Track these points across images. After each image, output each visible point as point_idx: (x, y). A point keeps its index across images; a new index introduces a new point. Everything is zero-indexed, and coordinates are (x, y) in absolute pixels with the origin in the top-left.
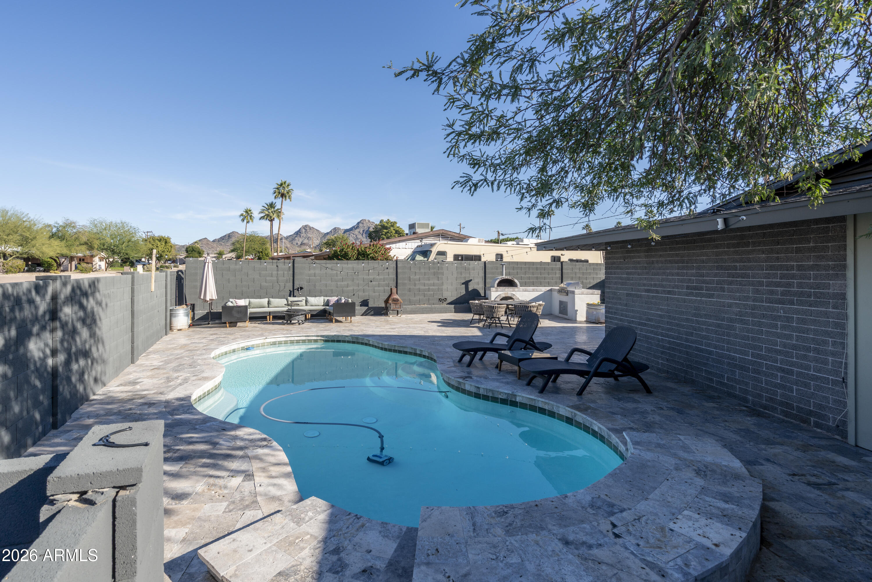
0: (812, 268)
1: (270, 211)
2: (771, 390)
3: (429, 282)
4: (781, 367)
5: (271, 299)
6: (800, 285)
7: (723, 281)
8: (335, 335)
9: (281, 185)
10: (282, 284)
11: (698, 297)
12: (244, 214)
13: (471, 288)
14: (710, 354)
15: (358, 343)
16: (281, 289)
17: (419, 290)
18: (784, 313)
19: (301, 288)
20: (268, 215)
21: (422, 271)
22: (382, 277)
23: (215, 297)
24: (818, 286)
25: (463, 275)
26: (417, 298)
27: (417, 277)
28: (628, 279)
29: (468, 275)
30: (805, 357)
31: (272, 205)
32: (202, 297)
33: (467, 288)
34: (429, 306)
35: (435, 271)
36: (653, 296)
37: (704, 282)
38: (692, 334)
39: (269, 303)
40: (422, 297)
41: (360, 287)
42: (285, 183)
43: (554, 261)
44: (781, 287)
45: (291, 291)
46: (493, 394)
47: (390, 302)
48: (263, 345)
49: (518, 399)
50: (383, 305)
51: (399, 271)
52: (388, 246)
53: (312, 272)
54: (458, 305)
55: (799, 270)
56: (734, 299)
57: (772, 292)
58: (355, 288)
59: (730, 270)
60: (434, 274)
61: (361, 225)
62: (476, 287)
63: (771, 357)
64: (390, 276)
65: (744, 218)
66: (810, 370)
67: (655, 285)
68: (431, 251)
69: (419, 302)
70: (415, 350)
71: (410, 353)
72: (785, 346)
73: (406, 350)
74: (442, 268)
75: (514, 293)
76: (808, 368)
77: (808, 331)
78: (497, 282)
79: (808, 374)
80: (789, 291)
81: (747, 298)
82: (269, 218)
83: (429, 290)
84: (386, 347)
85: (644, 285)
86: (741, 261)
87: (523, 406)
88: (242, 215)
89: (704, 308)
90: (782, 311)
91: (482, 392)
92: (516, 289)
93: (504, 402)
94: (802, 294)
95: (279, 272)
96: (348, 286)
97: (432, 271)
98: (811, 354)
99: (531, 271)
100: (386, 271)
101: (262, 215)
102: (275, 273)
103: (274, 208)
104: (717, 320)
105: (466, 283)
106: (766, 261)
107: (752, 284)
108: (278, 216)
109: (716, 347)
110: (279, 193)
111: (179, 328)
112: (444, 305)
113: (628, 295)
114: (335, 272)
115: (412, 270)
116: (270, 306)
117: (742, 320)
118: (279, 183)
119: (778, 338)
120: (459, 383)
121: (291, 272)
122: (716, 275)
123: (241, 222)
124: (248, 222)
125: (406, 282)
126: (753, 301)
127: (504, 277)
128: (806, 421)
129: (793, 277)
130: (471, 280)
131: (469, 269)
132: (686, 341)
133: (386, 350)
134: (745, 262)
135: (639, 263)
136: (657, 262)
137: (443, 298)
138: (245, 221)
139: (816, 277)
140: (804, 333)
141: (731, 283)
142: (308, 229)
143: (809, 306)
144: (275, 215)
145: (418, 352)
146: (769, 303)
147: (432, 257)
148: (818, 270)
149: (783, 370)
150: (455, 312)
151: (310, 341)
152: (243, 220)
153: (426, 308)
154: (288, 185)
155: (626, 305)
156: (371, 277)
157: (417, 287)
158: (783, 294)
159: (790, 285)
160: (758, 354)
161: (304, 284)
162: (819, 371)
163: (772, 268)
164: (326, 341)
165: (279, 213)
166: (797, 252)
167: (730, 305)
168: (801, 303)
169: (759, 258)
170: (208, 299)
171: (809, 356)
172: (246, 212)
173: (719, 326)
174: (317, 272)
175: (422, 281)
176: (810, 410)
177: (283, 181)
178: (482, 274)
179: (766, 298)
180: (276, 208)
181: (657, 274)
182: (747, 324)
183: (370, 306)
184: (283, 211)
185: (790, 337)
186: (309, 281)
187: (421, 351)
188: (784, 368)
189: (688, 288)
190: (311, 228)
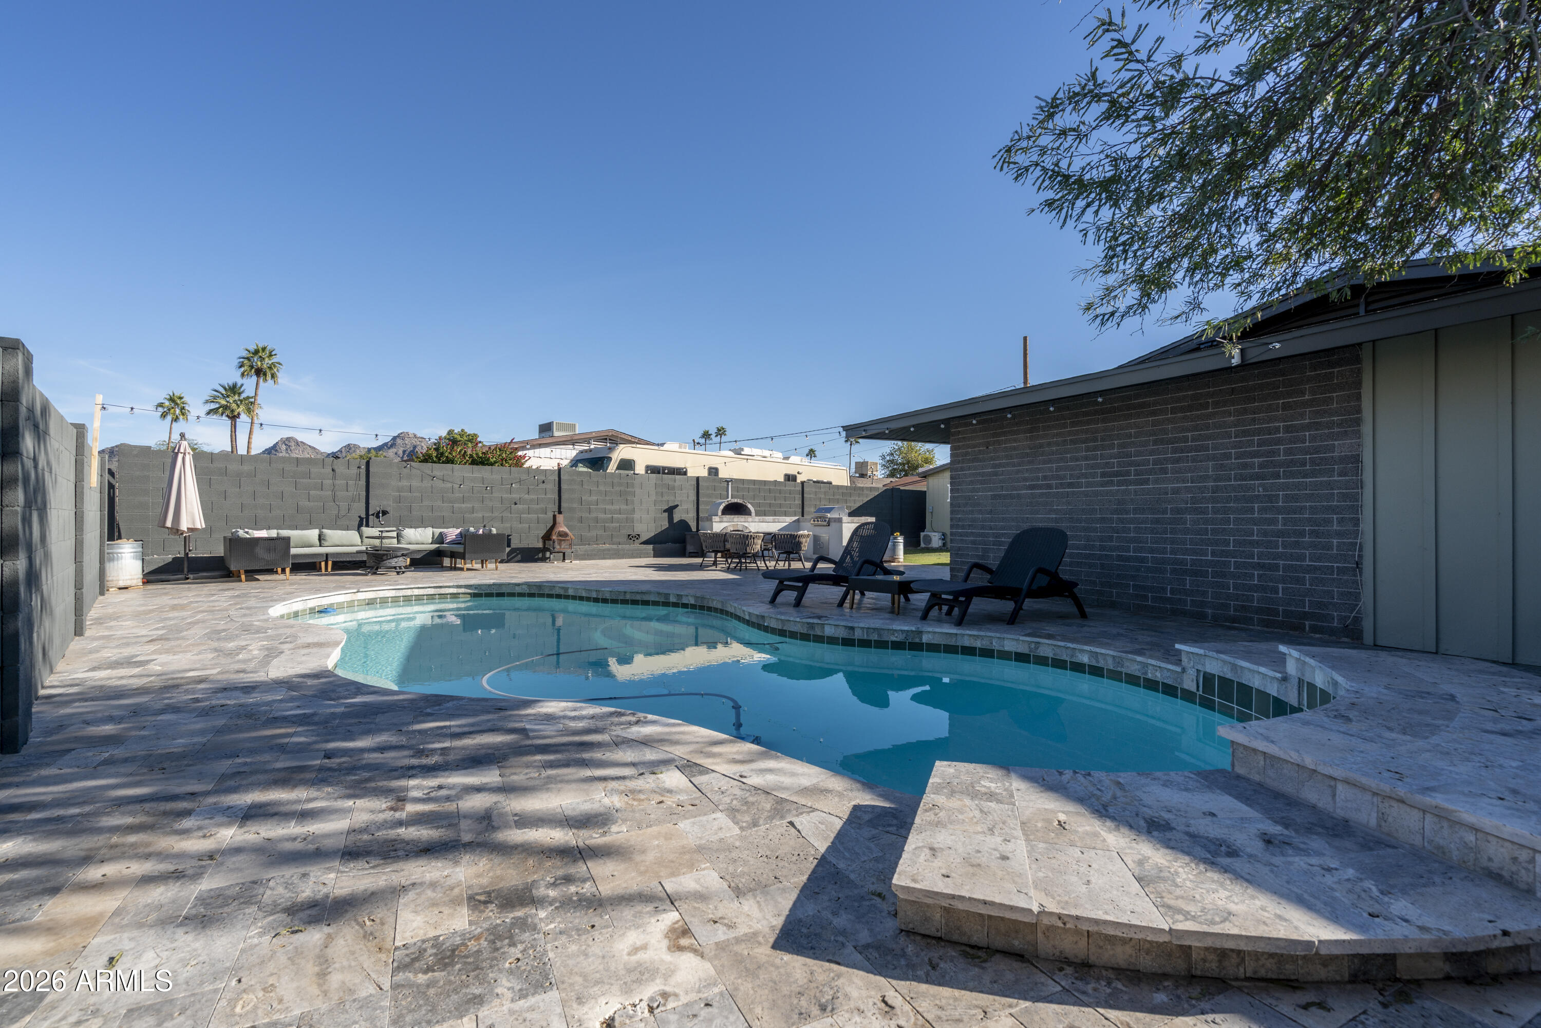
0: (1308, 427)
1: (231, 400)
2: (1243, 595)
3: (612, 507)
4: (1259, 563)
5: (324, 531)
6: (1288, 452)
7: (1165, 459)
8: (494, 584)
9: (256, 352)
10: (344, 505)
11: (1123, 485)
12: (167, 403)
13: (676, 519)
14: (1142, 562)
15: (542, 595)
16: (342, 513)
17: (597, 520)
18: (1264, 490)
19: (385, 513)
20: (225, 407)
21: (602, 488)
22: (535, 497)
23: (200, 524)
24: (1317, 450)
25: (665, 498)
26: (594, 533)
27: (594, 498)
28: (996, 474)
29: (672, 498)
30: (1297, 544)
31: (234, 389)
32: (169, 524)
33: (671, 518)
34: (615, 547)
35: (622, 488)
36: (1042, 494)
37: (1131, 464)
38: (1111, 539)
39: (321, 538)
40: (601, 532)
41: (496, 514)
42: (264, 349)
43: (789, 480)
44: (1259, 457)
45: (361, 519)
46: (879, 635)
47: (554, 537)
48: (351, 604)
49: (925, 639)
50: (540, 545)
51: (563, 486)
52: (520, 453)
53: (405, 483)
54: (658, 546)
55: (1288, 432)
56: (1184, 481)
57: (1245, 466)
58: (487, 515)
59: (1177, 442)
60: (621, 494)
61: (399, 441)
62: (684, 517)
63: (1243, 552)
64: (549, 496)
65: (1278, 346)
66: (1304, 560)
67: (1045, 478)
68: (610, 459)
69: (597, 540)
70: (667, 595)
71: (656, 603)
72: (1265, 533)
73: (646, 598)
74: (633, 485)
75: (746, 524)
76: (1302, 558)
77: (1301, 510)
78: (722, 507)
79: (1301, 566)
80: (1272, 462)
81: (1205, 478)
82: (228, 412)
83: (612, 520)
84: (608, 596)
85: (1025, 479)
86: (1195, 428)
87: (933, 648)
88: (161, 405)
89: (1132, 499)
90: (1261, 489)
91: (858, 635)
92: (750, 519)
93: (898, 646)
94: (1292, 463)
95: (337, 482)
96: (473, 510)
97: (617, 489)
98: (1307, 539)
99: (762, 494)
100: (542, 486)
101: (213, 406)
102: (328, 482)
103: (240, 394)
104: (1154, 514)
105: (670, 511)
106: (1236, 426)
107: (1214, 458)
108: (249, 411)
109: (1152, 551)
110: (252, 367)
111: (122, 584)
112: (637, 545)
113: (994, 497)
114: (449, 485)
115: (585, 486)
116: (326, 544)
117: (1196, 508)
118: (252, 348)
119: (1255, 525)
120: (811, 626)
121: (363, 482)
122: (1152, 453)
123: (159, 420)
124: (176, 419)
125: (575, 505)
126: (1215, 481)
127: (731, 500)
128: (1300, 628)
129: (1279, 442)
130: (677, 506)
131: (673, 488)
132: (1100, 550)
133: (605, 601)
134: (1202, 429)
135: (1015, 448)
136: (1049, 444)
137: (634, 534)
138: (169, 418)
139: (1313, 439)
140: (1295, 513)
141: (1178, 461)
142: (292, 444)
143: (1304, 477)
144: (242, 408)
145: (673, 599)
146: (1240, 480)
147: (612, 468)
148: (1316, 430)
149: (1261, 566)
150: (654, 557)
151: (443, 596)
152: (164, 416)
153: (609, 550)
154: (270, 355)
155: (991, 512)
156: (515, 496)
157: (593, 515)
158: (1261, 466)
159: (1274, 453)
160: (1223, 551)
161: (389, 505)
162: (1319, 559)
163: (1245, 433)
164: (475, 595)
165: (250, 405)
166: (1283, 409)
167: (1176, 491)
168: (1292, 475)
169: (1225, 422)
170: (184, 526)
171: (1303, 542)
172: (172, 399)
173: (1157, 521)
174: (415, 483)
175: (601, 506)
176: (1305, 612)
177: (261, 346)
178: (693, 497)
179: (1236, 475)
180: (243, 396)
181: (1050, 461)
182: (1204, 513)
183: (513, 546)
184: (259, 400)
185: (1274, 521)
186: (399, 500)
187: (680, 597)
188: (1264, 564)
189: (1103, 475)
190: (297, 443)
